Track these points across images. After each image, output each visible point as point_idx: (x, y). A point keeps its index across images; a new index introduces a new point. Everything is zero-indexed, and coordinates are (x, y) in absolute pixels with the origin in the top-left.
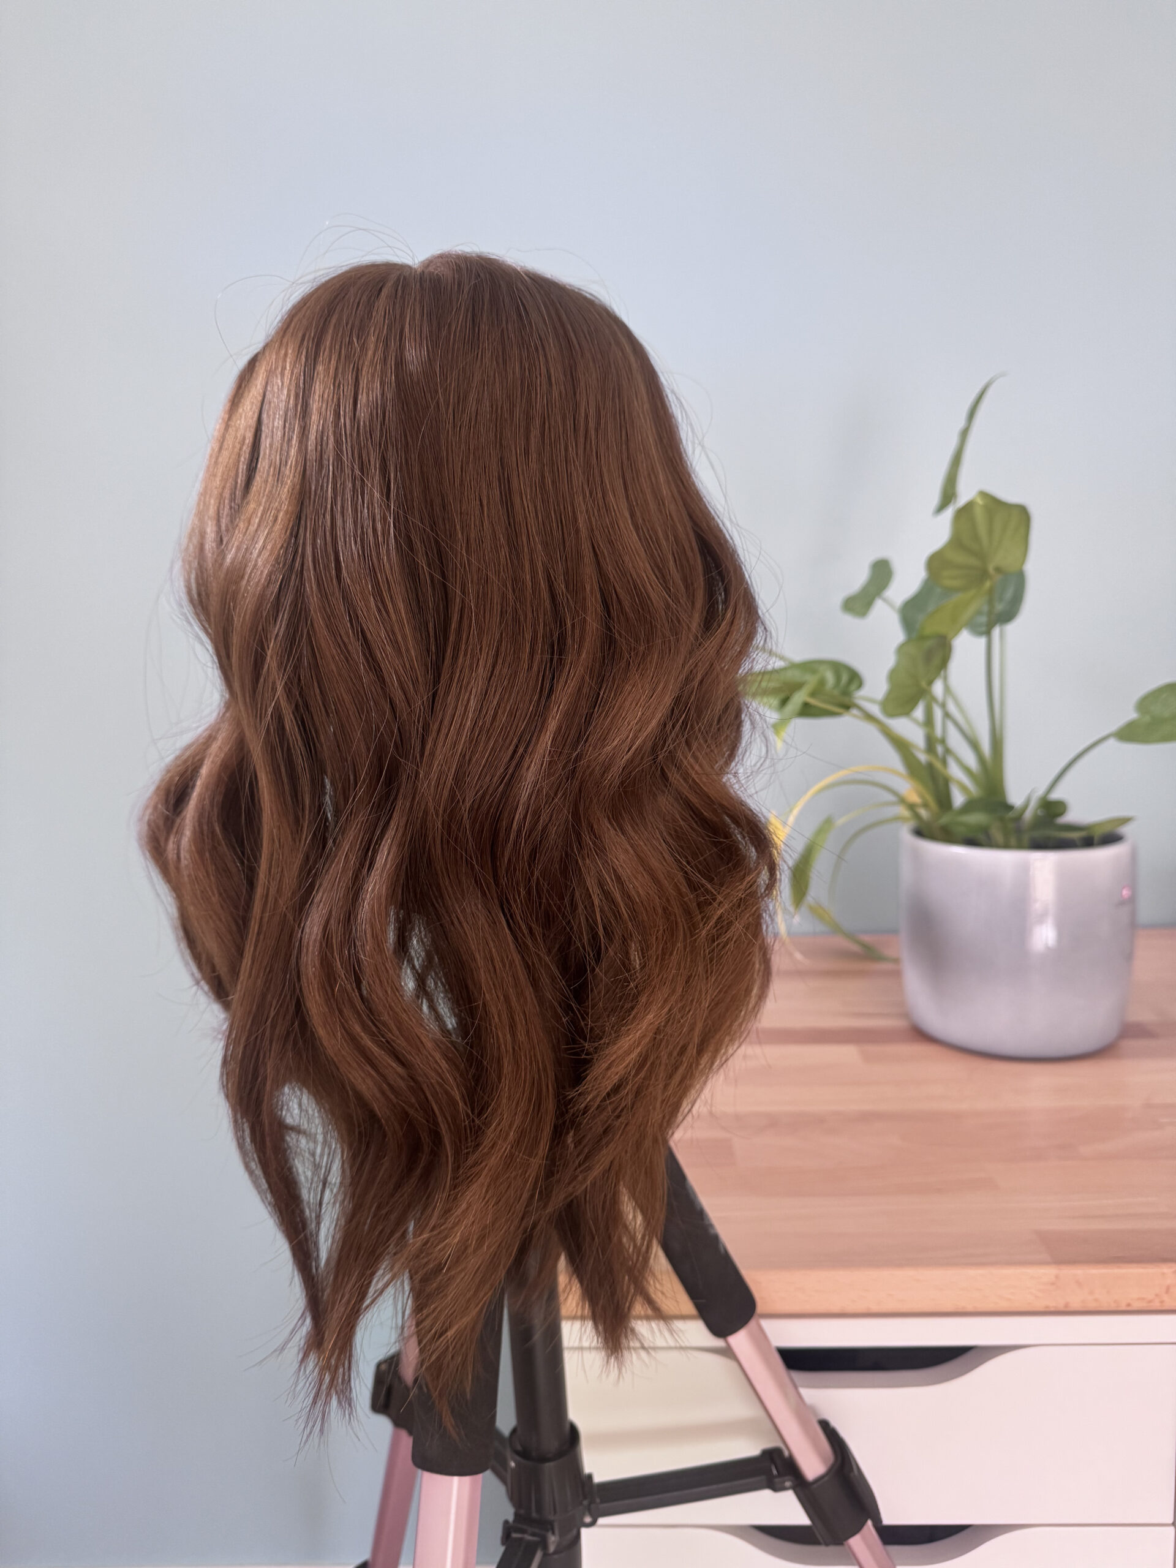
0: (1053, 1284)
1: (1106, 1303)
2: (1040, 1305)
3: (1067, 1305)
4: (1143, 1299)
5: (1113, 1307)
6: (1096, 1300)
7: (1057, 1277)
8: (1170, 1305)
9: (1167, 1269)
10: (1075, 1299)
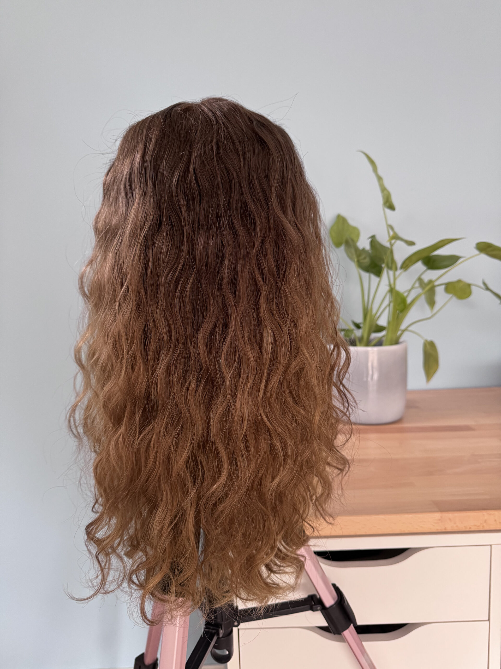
0: (440, 520)
1: (461, 527)
2: (435, 530)
3: (445, 529)
4: (476, 526)
5: (464, 529)
6: (457, 526)
7: (441, 517)
8: (487, 528)
9: (485, 513)
10: (449, 526)
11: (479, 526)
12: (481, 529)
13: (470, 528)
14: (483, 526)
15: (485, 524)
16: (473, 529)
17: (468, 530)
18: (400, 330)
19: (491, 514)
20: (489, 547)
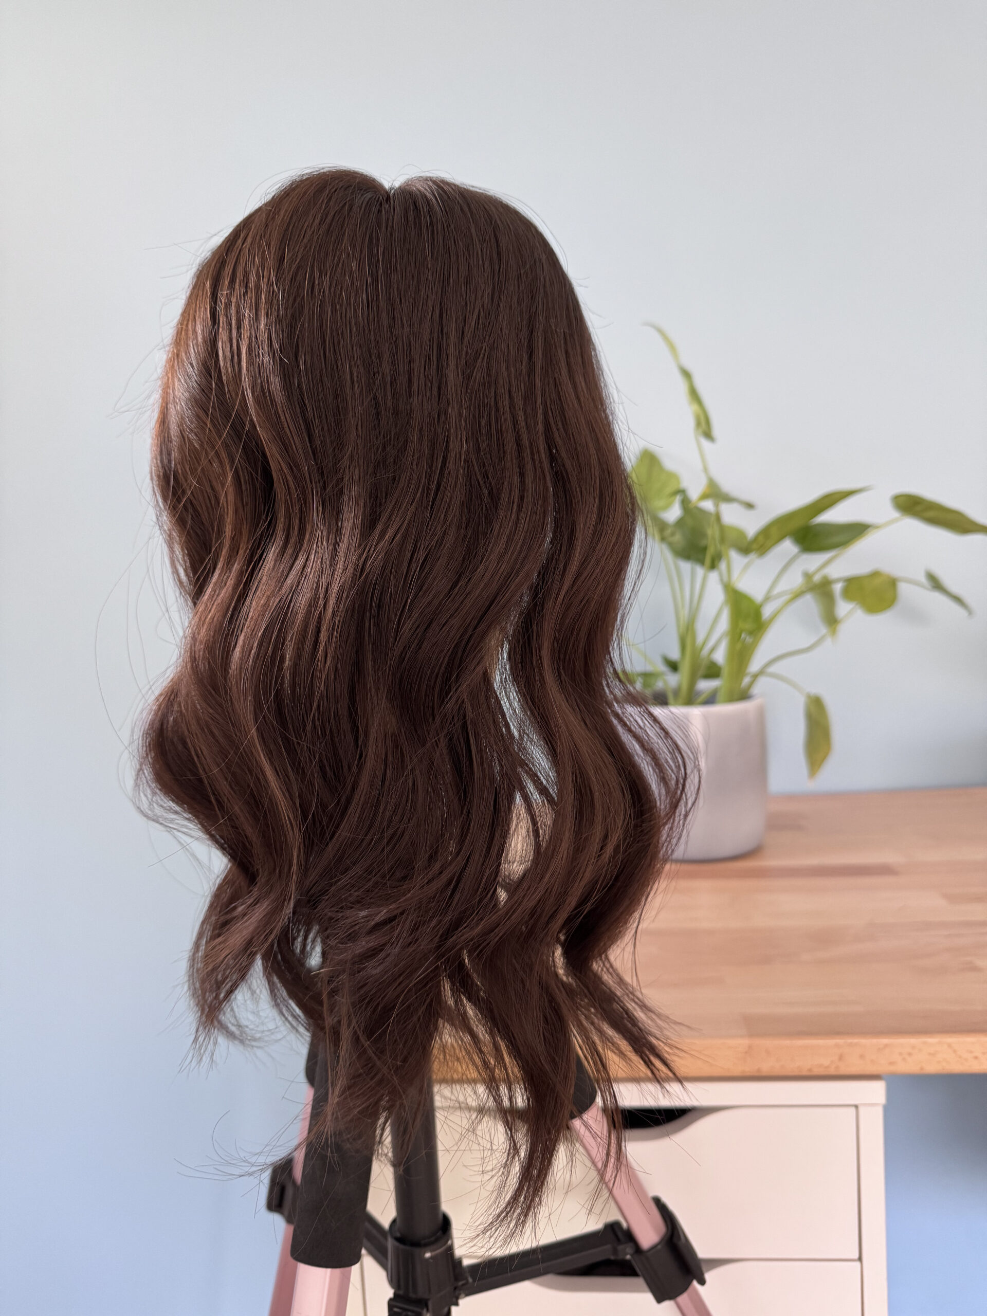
0: (746, 1052)
1: (792, 1068)
2: (738, 1071)
3: (758, 1072)
4: (820, 1067)
5: (796, 1073)
6: (782, 1068)
7: (751, 1047)
8: (844, 1070)
9: (839, 1041)
10: (766, 1067)
11: (828, 1069)
12: (832, 1071)
13: (810, 1070)
14: (836, 1069)
15: (839, 1064)
16: (817, 1070)
17: (805, 1073)
18: (747, 675)
19: (851, 1044)
20: (853, 1109)
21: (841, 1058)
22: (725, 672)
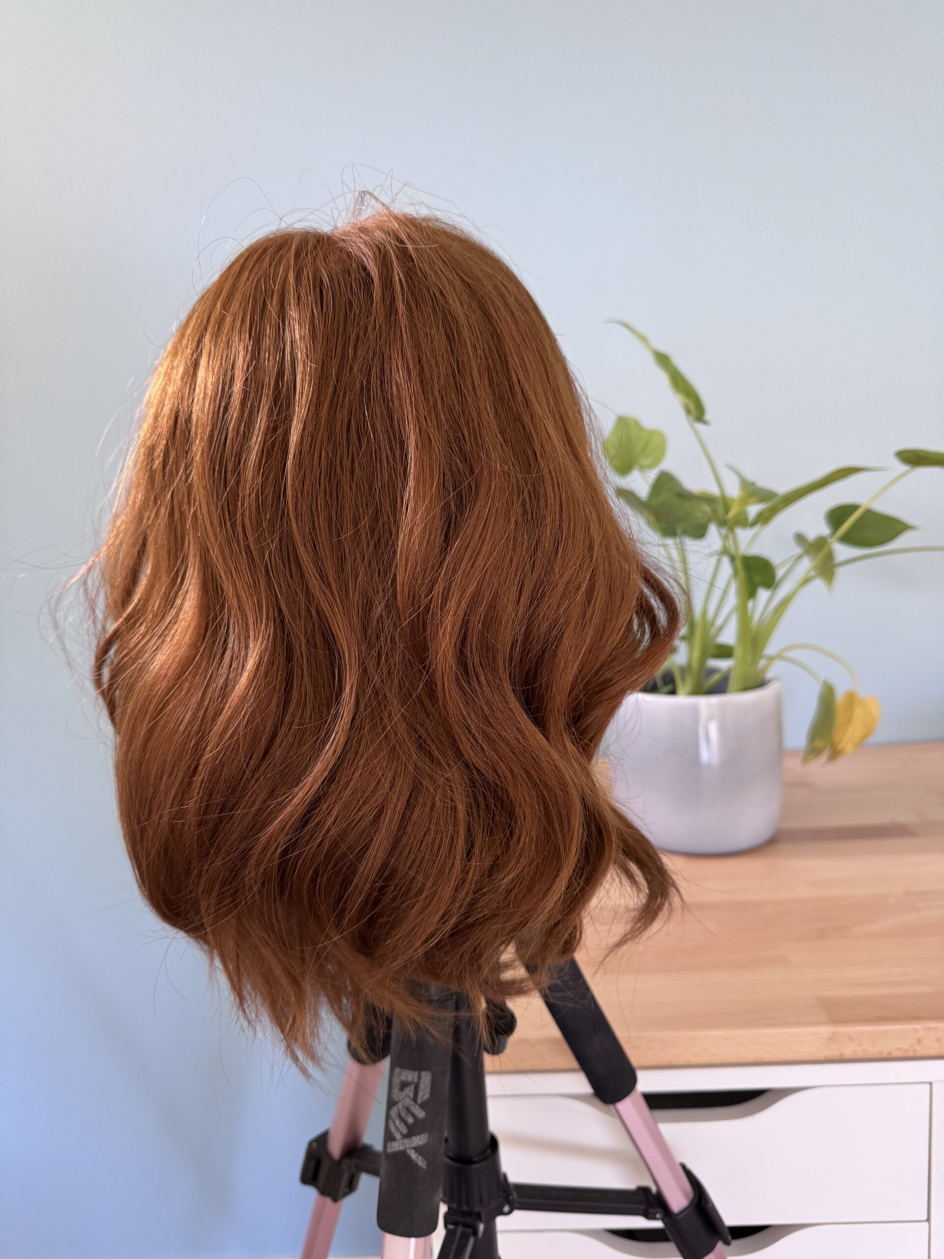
0: (830, 1038)
1: (873, 1051)
2: (821, 1055)
3: (841, 1055)
4: (899, 1049)
5: (877, 1056)
6: (864, 1051)
7: (834, 1033)
8: (921, 1051)
9: (918, 1026)
10: (848, 1051)
11: (906, 1050)
12: (910, 1053)
13: (889, 1054)
14: (915, 1051)
15: (918, 1048)
16: (896, 1054)
17: (885, 1055)
18: (761, 657)
19: (929, 1029)
20: (928, 1086)
21: (919, 1041)
22: (738, 652)
